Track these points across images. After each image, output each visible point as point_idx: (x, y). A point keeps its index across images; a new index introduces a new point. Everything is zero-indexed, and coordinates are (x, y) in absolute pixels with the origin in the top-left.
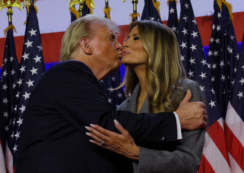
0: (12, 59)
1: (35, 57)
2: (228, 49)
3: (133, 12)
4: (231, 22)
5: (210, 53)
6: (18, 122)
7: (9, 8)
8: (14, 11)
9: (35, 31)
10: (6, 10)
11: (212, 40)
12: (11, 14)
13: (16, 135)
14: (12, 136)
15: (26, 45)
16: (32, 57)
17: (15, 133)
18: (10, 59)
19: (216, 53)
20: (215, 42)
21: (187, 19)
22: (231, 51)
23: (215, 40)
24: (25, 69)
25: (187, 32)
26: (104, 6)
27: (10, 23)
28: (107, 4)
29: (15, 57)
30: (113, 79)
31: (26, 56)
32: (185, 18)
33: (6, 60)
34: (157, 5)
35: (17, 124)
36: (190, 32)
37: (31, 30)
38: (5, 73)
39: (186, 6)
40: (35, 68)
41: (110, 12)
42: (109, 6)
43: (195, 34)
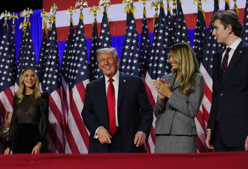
0: (96, 37)
1: (106, 38)
2: (203, 34)
3: (155, 14)
4: (204, 20)
5: (195, 34)
6: (97, 70)
7: (95, 12)
8: (97, 13)
9: (106, 25)
10: (93, 13)
11: (196, 27)
12: (96, 15)
13: (96, 77)
14: (95, 77)
15: (102, 32)
16: (104, 38)
17: (96, 76)
18: (95, 38)
19: (198, 34)
20: (198, 28)
21: (181, 20)
22: (204, 35)
23: (198, 27)
24: (101, 44)
25: (181, 27)
26: (143, 9)
27: (95, 20)
28: (145, 8)
29: (97, 37)
30: (147, 46)
31: (101, 38)
32: (180, 20)
33: (93, 38)
34: (170, 9)
35: (97, 71)
36: (182, 27)
37: (104, 24)
38: (93, 45)
39: (180, 13)
40: (106, 44)
41: (146, 12)
42: (146, 9)
43: (184, 28)
